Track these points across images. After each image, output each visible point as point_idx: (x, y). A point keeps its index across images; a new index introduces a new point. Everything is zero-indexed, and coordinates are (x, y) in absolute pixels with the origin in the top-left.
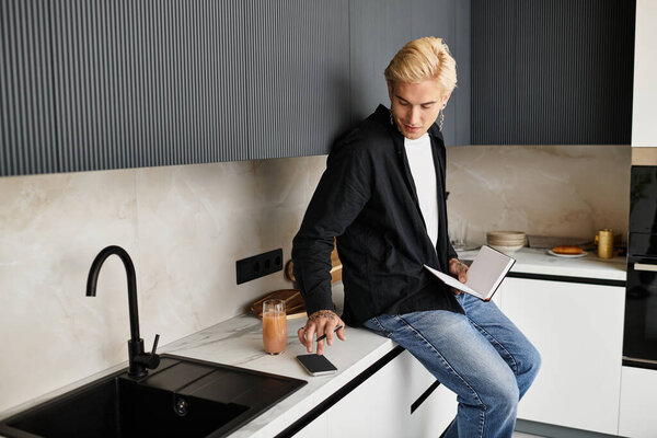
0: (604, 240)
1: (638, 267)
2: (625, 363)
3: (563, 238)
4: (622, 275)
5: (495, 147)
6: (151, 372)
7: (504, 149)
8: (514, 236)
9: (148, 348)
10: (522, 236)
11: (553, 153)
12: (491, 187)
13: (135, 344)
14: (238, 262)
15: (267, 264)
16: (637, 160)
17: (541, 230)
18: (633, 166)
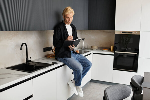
0: (112, 47)
1: (116, 52)
2: (114, 69)
3: (105, 48)
4: (113, 53)
5: (94, 30)
6: (29, 63)
7: (95, 31)
8: (96, 47)
9: (29, 59)
10: (97, 47)
11: (104, 32)
12: (93, 38)
13: (27, 59)
14: (44, 48)
15: (49, 49)
16: (116, 33)
17: (102, 46)
18: (115, 34)
